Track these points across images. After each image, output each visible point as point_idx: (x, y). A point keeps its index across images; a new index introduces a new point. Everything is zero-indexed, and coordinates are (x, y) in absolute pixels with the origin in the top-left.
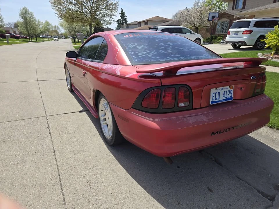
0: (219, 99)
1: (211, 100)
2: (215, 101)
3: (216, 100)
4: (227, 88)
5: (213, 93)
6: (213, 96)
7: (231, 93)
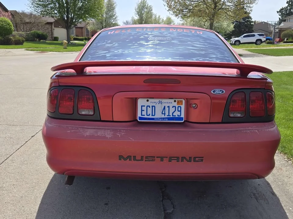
0: (154, 115)
1: (139, 115)
2: (146, 116)
3: (148, 117)
4: (171, 103)
5: (142, 106)
6: (142, 110)
7: (178, 111)
